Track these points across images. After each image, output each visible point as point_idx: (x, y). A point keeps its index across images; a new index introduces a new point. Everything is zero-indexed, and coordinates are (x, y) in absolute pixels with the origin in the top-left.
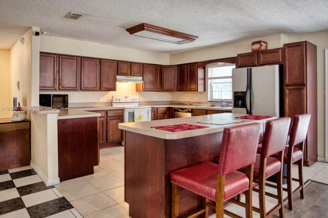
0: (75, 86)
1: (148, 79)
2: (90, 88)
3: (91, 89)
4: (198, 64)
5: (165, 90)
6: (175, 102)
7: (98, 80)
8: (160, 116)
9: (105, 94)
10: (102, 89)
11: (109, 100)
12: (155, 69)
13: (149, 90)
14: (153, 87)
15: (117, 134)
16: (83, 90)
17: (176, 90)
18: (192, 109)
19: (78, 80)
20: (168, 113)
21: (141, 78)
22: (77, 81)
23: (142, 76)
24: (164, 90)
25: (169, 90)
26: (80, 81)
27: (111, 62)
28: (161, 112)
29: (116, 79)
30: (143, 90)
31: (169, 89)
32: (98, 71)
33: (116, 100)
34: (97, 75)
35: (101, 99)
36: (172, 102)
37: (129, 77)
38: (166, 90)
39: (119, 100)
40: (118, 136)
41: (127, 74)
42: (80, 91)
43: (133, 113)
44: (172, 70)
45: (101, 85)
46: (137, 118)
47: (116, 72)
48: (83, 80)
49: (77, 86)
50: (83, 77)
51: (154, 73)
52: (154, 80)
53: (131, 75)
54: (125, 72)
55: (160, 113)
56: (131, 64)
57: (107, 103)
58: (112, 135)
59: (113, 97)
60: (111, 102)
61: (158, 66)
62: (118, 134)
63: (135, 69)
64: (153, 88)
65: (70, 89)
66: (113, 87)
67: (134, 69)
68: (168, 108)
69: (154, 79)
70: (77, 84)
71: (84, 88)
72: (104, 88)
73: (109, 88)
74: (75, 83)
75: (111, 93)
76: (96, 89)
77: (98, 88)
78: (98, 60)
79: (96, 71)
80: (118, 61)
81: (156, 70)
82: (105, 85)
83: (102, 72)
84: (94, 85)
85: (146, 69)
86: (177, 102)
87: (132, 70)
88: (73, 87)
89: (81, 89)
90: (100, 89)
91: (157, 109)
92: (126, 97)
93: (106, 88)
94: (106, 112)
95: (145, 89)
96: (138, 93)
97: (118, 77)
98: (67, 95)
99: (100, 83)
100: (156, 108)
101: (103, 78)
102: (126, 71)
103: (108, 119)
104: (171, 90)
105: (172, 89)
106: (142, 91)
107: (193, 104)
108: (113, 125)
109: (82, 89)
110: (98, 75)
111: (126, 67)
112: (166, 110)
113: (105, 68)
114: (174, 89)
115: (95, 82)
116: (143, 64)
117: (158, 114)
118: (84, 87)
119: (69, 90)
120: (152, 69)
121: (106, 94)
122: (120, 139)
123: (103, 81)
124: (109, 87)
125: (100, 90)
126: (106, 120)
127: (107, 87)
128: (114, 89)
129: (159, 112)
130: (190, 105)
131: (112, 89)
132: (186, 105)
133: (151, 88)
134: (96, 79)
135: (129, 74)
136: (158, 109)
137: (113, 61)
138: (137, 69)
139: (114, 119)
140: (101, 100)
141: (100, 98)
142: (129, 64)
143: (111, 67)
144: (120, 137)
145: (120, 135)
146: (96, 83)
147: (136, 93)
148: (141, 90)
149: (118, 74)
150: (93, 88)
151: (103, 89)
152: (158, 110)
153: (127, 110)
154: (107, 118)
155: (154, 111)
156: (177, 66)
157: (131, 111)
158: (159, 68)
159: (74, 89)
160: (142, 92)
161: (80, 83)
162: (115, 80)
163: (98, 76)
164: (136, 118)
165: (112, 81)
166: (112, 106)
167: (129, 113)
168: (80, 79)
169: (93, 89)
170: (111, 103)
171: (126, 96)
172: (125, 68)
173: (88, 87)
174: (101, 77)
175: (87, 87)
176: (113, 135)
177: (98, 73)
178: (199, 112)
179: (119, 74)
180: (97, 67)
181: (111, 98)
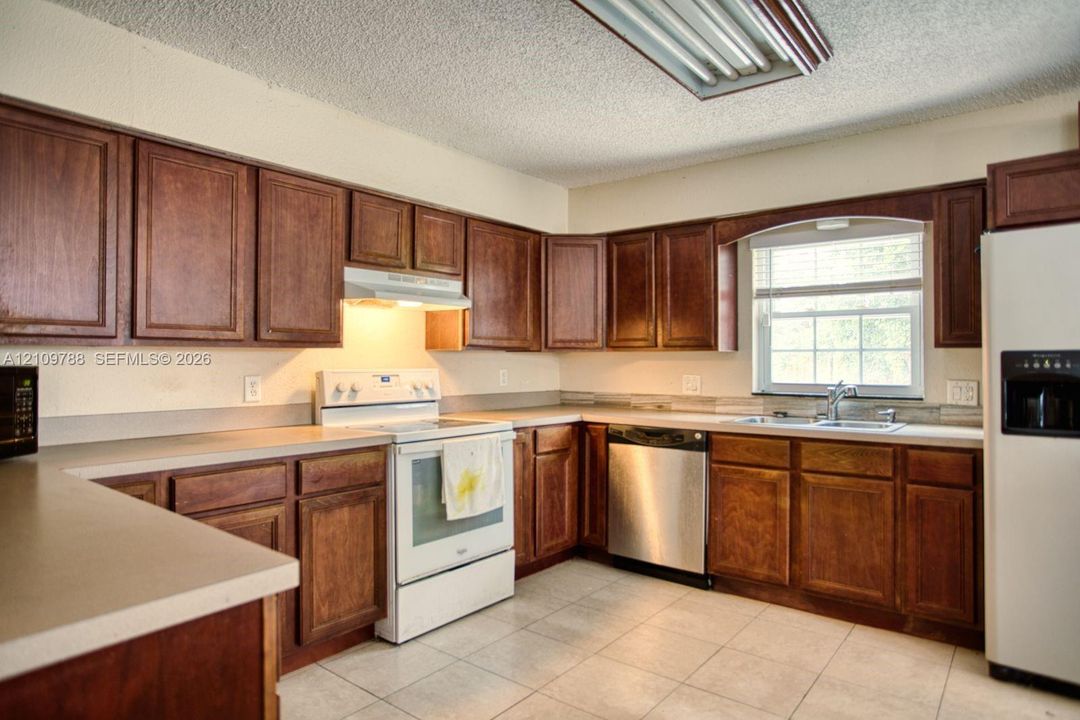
0: (93, 316)
1: (488, 291)
2: (195, 328)
3: (202, 334)
4: (717, 230)
5: (554, 342)
6: (581, 397)
7: (241, 282)
8: (545, 464)
9: (278, 365)
10: (264, 335)
11: (298, 394)
12: (512, 248)
13: (490, 343)
14: (506, 330)
15: (356, 584)
16: (149, 340)
17: (599, 343)
18: (708, 434)
19: (111, 276)
20: (575, 448)
21: (456, 286)
22: (103, 279)
23: (462, 277)
24: (550, 343)
25: (573, 344)
26: (126, 283)
27: (317, 192)
28: (550, 449)
29: (342, 284)
30: (464, 344)
31: (570, 341)
32: (241, 230)
33: (338, 390)
34: (234, 251)
35: (259, 389)
36: (569, 396)
37: (405, 280)
38: (559, 345)
39: (353, 391)
40: (361, 595)
41: (397, 262)
42: (126, 344)
43: (438, 462)
44: (586, 255)
45: (262, 315)
46: (456, 491)
47: (341, 247)
48: (149, 279)
49: (103, 312)
50: (149, 258)
51: (511, 266)
52: (508, 296)
53: (413, 266)
54: (388, 248)
55: (545, 450)
56: (414, 212)
57: (292, 407)
58: (329, 595)
59: (320, 377)
60: (313, 406)
61: (527, 234)
62: (362, 582)
63: (432, 242)
64: (505, 335)
65: (50, 329)
66: (325, 328)
67: (428, 238)
68: (574, 424)
69: (512, 293)
70: (102, 302)
71: (150, 326)
72: (275, 330)
73: (301, 331)
74: (92, 297)
75: (314, 358)
76: (228, 335)
77: (242, 329)
78: (244, 172)
79: (233, 230)
80: (351, 192)
81: (521, 252)
82: (282, 314)
83: (263, 238)
84: (218, 313)
85: (480, 242)
86: (591, 397)
87: (418, 242)
88: (79, 318)
89: (133, 335)
90: (256, 336)
91: (535, 433)
92: (383, 379)
93: (290, 331)
94: (291, 467)
95: (474, 337)
96: (438, 360)
97: (353, 275)
98: (32, 373)
99: (251, 302)
100: (531, 431)
101: (269, 270)
102: (392, 244)
103: (304, 510)
104: (581, 345)
105: (584, 342)
106: (460, 348)
107: (674, 406)
108: (334, 536)
109: (139, 334)
110: (241, 254)
111: (392, 226)
112: (567, 434)
113: (284, 222)
114: (595, 341)
115: (227, 296)
116: (466, 221)
117: (538, 458)
118: (154, 320)
119: (41, 339)
120: (501, 247)
121: (286, 361)
122: (372, 609)
123: (269, 291)
124: (303, 325)
125: (256, 339)
126: (292, 518)
127: (293, 324)
128: (329, 336)
129: (542, 449)
130: (660, 408)
131: (321, 338)
132: (637, 408)
133: (498, 334)
134: (233, 280)
135: (406, 259)
136: (540, 431)
137: (328, 188)
138: (440, 238)
139: (341, 505)
140: (259, 397)
141: (253, 384)
142: (406, 210)
143: (314, 217)
144: (370, 599)
145: (369, 585)
146: (233, 298)
147: (427, 356)
148: (455, 346)
149: (349, 259)
150: (214, 328)
151: (275, 336)
152: (539, 438)
153: (405, 449)
154: (297, 504)
155: (524, 444)
156: (604, 239)
157: (427, 451)
158: (530, 244)
159: (80, 330)
160: (462, 351)
161: (126, 296)
162: (337, 291)
163: (240, 262)
164: (450, 485)
165: (322, 291)
166: (314, 423)
167: (415, 463)
168: (126, 274)
169: (211, 335)
170: (311, 412)
171: (385, 373)
172: (384, 232)
173: (181, 320)
174: (262, 268)
175: (173, 322)
176: (331, 596)
177: (241, 246)
178: (748, 450)
179: (354, 256)
180: (235, 207)
181: (310, 383)
